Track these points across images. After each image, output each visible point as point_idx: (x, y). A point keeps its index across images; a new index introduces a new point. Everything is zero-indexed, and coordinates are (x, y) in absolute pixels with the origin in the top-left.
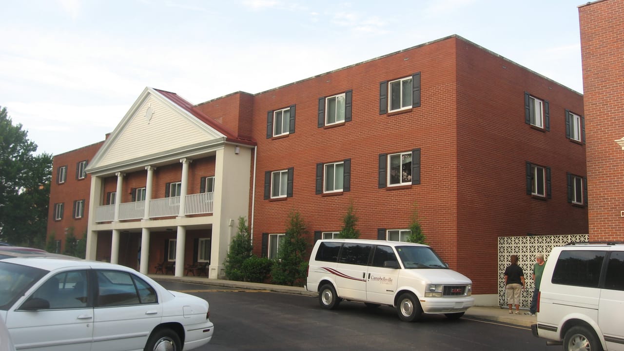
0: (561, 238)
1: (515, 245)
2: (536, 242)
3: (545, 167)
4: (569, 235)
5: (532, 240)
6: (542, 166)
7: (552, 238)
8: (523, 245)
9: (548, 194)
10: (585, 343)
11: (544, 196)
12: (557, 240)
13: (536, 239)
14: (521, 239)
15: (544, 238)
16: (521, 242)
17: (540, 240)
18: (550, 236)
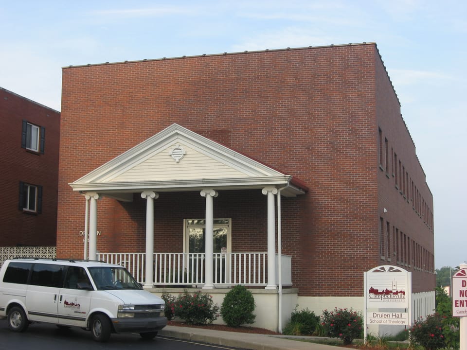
0: (41, 249)
1: (4, 254)
2: (21, 252)
3: (37, 186)
4: (48, 248)
5: (18, 251)
6: (34, 185)
7: (34, 249)
8: (11, 254)
9: (39, 209)
10: (19, 316)
11: (35, 211)
12: (38, 251)
13: (21, 249)
14: (9, 249)
15: (28, 249)
16: (9, 252)
17: (25, 251)
18: (32, 247)
